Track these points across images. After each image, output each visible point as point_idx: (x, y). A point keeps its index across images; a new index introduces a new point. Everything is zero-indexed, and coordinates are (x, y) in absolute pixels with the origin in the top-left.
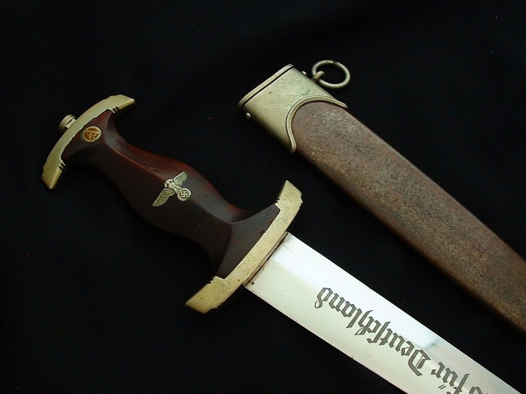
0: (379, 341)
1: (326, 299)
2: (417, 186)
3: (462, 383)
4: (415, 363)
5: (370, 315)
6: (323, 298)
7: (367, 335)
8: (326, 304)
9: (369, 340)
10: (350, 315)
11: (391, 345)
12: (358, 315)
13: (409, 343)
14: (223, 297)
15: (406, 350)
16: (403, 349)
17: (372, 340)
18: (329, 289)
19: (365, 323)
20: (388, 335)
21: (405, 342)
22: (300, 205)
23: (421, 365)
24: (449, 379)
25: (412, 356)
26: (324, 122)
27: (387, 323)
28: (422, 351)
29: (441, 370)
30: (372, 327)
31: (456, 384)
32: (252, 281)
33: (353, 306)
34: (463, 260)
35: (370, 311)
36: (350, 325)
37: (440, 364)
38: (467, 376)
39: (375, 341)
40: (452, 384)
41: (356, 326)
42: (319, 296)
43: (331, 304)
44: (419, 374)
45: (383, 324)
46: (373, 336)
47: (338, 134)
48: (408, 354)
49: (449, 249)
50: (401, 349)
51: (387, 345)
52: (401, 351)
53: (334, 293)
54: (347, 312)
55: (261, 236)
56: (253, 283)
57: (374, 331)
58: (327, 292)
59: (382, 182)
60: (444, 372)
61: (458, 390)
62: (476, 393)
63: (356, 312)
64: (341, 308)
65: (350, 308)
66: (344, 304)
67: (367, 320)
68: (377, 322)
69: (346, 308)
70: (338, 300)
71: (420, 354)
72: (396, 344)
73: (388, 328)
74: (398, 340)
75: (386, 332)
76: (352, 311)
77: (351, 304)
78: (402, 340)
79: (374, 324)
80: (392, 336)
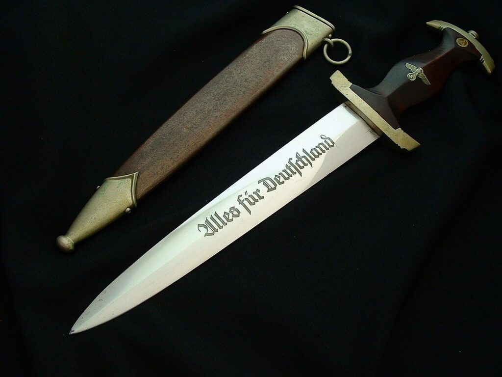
0: (289, 165)
1: (325, 141)
3: (245, 206)
4: (268, 181)
5: (309, 164)
6: (327, 140)
7: (295, 159)
8: (323, 141)
9: (291, 159)
10: (311, 152)
11: (284, 171)
12: (311, 157)
13: (283, 182)
14: (337, 87)
15: (278, 179)
16: (279, 177)
17: (291, 161)
18: (333, 146)
19: (303, 159)
20: (292, 171)
21: (284, 180)
22: (399, 145)
23: (266, 184)
24: (250, 199)
25: (273, 181)
27: (301, 174)
28: (275, 188)
29: (259, 196)
30: (300, 163)
31: (246, 202)
33: (318, 157)
35: (312, 165)
37: (263, 197)
38: (250, 212)
39: (289, 162)
40: (246, 199)
41: (302, 154)
42: (329, 139)
43: (322, 144)
44: (259, 182)
45: (301, 170)
46: (294, 161)
48: (275, 179)
50: (280, 176)
51: (286, 169)
52: (278, 175)
53: (330, 148)
54: (314, 152)
55: (376, 111)
56: (346, 107)
57: (296, 163)
58: (331, 144)
60: (257, 198)
61: (241, 202)
62: (235, 213)
63: (313, 157)
64: (318, 149)
65: (317, 154)
66: (320, 152)
67: (306, 162)
68: (303, 167)
69: (318, 152)
70: (324, 149)
71: (273, 186)
72: (284, 174)
73: (297, 173)
74: (287, 176)
75: (295, 171)
76: (314, 155)
77: (320, 156)
78: (286, 179)
79: (302, 165)
80: (291, 173)
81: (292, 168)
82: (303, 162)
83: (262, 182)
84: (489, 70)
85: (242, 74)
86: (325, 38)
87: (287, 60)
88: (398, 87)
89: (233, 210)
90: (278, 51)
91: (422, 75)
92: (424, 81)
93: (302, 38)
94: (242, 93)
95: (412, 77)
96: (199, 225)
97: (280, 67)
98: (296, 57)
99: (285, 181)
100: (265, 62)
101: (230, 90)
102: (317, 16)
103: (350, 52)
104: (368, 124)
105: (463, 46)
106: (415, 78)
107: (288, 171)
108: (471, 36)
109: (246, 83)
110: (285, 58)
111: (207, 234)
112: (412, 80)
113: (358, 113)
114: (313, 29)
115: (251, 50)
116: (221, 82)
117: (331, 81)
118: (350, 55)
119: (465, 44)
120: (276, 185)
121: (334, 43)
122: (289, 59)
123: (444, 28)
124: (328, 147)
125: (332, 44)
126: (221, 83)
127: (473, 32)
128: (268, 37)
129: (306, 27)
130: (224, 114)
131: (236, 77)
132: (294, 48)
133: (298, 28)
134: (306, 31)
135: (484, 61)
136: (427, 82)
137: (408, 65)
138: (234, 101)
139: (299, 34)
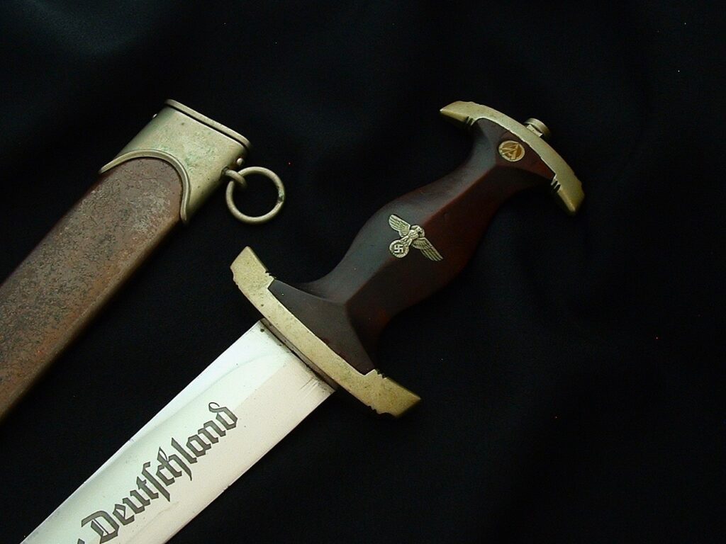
0: (143, 478)
1: (218, 417)
5: (184, 473)
6: (223, 414)
7: (155, 464)
9: (148, 464)
10: (189, 445)
11: (133, 493)
12: (187, 456)
13: (132, 519)
14: (244, 287)
15: (121, 512)
17: (147, 469)
19: (173, 463)
22: (373, 408)
25: (110, 518)
27: (167, 496)
28: (115, 534)
30: (165, 472)
32: (266, 330)
33: (203, 453)
35: (190, 475)
36: (174, 443)
39: (145, 473)
42: (225, 410)
43: (211, 423)
45: (168, 488)
46: (152, 471)
48: (115, 513)
50: (125, 505)
51: (136, 488)
52: (122, 504)
53: (227, 431)
54: (194, 443)
56: (262, 330)
57: (159, 474)
58: (230, 422)
63: (193, 456)
64: (202, 436)
65: (200, 448)
66: (207, 441)
67: (178, 468)
68: (172, 481)
69: (202, 443)
70: (215, 435)
71: (111, 530)
72: (133, 499)
73: (160, 494)
74: (139, 505)
75: (155, 490)
76: (194, 450)
77: (207, 451)
78: (137, 510)
79: (169, 476)
80: (146, 497)
81: (149, 485)
82: (172, 470)
83: (90, 523)
84: (572, 206)
85: (53, 275)
86: (228, 168)
87: (145, 230)
88: (370, 276)
90: (127, 213)
91: (423, 244)
92: (427, 254)
93: (179, 176)
94: (51, 319)
95: (399, 250)
97: (132, 250)
98: (166, 222)
99: (136, 515)
100: (102, 242)
101: (28, 314)
102: (210, 121)
103: (282, 193)
104: (308, 366)
105: (514, 159)
106: (406, 252)
107: (141, 492)
108: (531, 133)
109: (60, 296)
110: (142, 227)
112: (398, 256)
113: (287, 343)
114: (202, 152)
115: (76, 214)
116: (11, 297)
117: (231, 275)
118: (281, 200)
119: (517, 155)
120: (116, 527)
121: (247, 177)
122: (149, 229)
123: (476, 119)
124: (223, 428)
125: (242, 180)
126: (13, 301)
127: (536, 122)
128: (110, 179)
129: (187, 149)
130: (16, 372)
131: (42, 284)
132: (161, 201)
133: (171, 153)
134: (187, 160)
135: (559, 186)
136: (433, 254)
137: (394, 222)
138: (37, 339)
139: (173, 167)
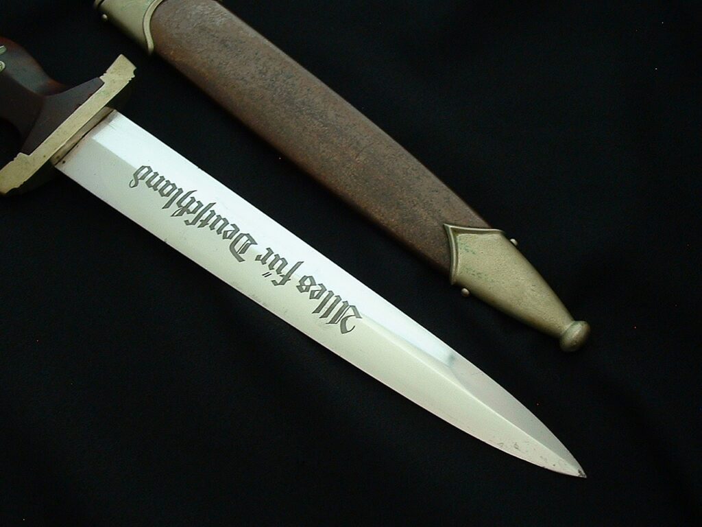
0: (199, 223)
1: (143, 178)
2: (290, 81)
3: (292, 271)
4: (237, 248)
5: (191, 195)
6: (140, 176)
7: (186, 216)
8: (142, 183)
9: (187, 222)
10: (168, 194)
11: (212, 227)
12: (178, 194)
14: (27, 175)
15: (229, 233)
16: (226, 232)
17: (191, 222)
18: (149, 167)
19: (184, 204)
20: (210, 216)
21: (229, 225)
22: (130, 79)
23: (244, 250)
24: (277, 266)
25: (235, 240)
26: (188, 17)
27: (212, 204)
28: (248, 235)
29: (268, 256)
30: (192, 207)
31: (285, 271)
32: (64, 160)
33: (173, 185)
34: (335, 161)
35: (192, 192)
36: (167, 206)
37: (269, 249)
38: (300, 263)
39: (194, 223)
40: (279, 271)
41: (174, 207)
42: (136, 175)
43: (148, 183)
44: (241, 260)
45: (205, 205)
46: (191, 217)
47: (203, 29)
48: (230, 237)
49: (319, 149)
50: (223, 231)
51: (207, 227)
52: (222, 235)
53: (154, 171)
54: (166, 191)
55: (76, 109)
56: (64, 162)
57: (194, 212)
58: (146, 170)
59: (248, 78)
60: (272, 258)
61: (286, 278)
62: (308, 282)
63: (177, 191)
64: (159, 188)
66: (164, 183)
67: (188, 199)
68: (199, 202)
69: (165, 187)
70: (157, 179)
71: (245, 238)
72: (217, 226)
73: (211, 209)
74: (221, 222)
75: (208, 213)
76: (172, 191)
78: (226, 223)
79: (195, 205)
80: (215, 218)
81: (204, 217)
82: (190, 203)
83: (241, 255)
89: (304, 288)
96: (344, 331)
99: (230, 223)
107: (211, 222)
111: (357, 315)
113: (75, 141)
120: (242, 235)
124: (151, 174)
